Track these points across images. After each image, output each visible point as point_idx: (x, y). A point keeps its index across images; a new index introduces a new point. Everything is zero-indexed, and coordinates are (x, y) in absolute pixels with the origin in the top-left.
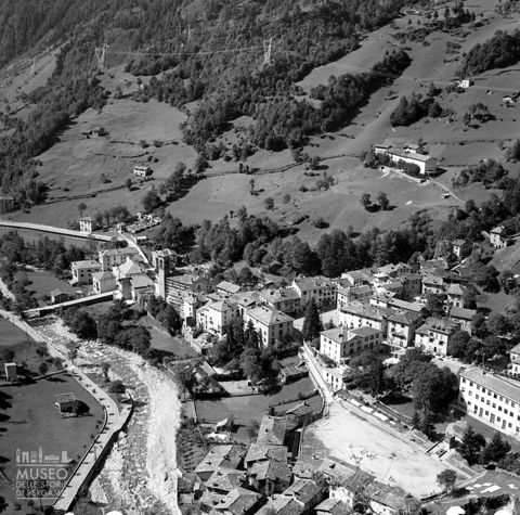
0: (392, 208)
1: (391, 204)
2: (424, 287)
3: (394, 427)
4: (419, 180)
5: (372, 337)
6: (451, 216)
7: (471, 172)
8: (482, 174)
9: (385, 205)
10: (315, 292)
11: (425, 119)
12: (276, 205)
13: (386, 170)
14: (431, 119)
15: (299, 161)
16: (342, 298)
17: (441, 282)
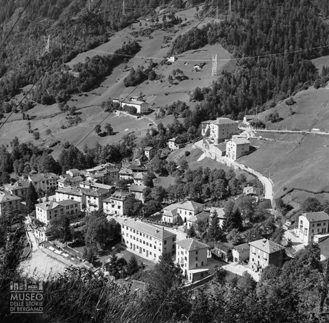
0: (114, 134)
1: (114, 131)
2: (121, 176)
3: (72, 261)
4: (136, 117)
5: (72, 206)
6: (148, 134)
7: (167, 109)
8: (172, 110)
9: (110, 132)
10: (43, 182)
11: (146, 81)
12: (41, 136)
13: (118, 113)
14: (150, 82)
15: (64, 110)
16: (61, 185)
17: (131, 172)
